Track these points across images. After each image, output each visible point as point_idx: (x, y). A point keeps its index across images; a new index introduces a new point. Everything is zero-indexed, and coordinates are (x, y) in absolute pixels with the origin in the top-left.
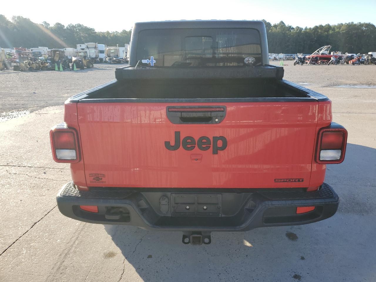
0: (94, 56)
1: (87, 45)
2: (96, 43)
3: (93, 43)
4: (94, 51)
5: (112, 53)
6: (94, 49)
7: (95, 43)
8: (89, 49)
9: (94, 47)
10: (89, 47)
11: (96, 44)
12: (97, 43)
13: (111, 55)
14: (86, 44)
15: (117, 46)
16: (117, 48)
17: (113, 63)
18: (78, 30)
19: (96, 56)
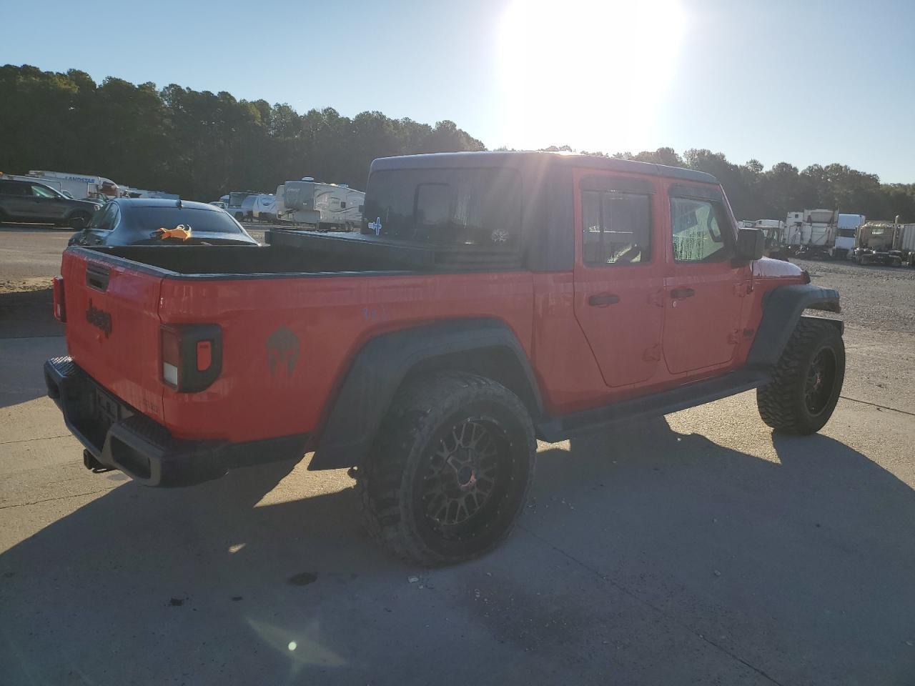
0: (822, 242)
1: (810, 214)
2: (834, 210)
3: (826, 211)
4: (824, 230)
5: (876, 237)
6: (826, 225)
7: (832, 212)
8: (814, 224)
9: (828, 220)
10: (813, 218)
11: (834, 214)
12: (837, 212)
13: (871, 242)
14: (808, 212)
15: (896, 221)
16: (895, 226)
17: (866, 263)
18: (829, 180)
19: (827, 241)
